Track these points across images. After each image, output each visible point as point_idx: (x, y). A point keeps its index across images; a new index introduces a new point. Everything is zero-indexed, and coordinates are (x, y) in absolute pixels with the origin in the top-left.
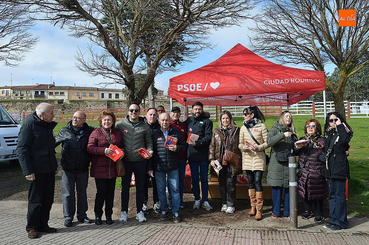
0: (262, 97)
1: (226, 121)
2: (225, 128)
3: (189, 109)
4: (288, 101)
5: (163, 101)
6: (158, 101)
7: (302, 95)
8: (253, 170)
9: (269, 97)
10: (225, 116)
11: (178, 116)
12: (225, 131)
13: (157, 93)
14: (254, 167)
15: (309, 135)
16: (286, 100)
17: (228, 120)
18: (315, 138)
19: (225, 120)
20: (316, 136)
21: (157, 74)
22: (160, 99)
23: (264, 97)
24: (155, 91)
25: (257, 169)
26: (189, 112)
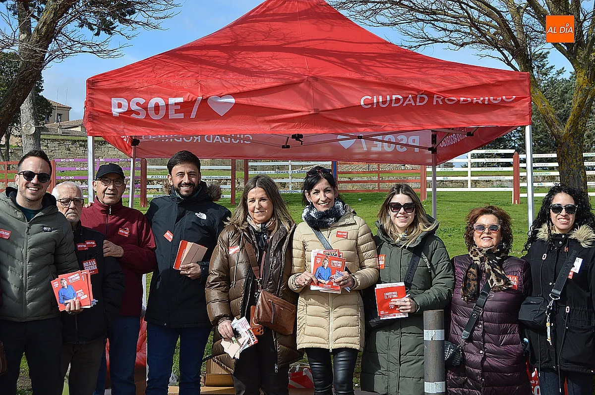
0: (360, 137)
1: (260, 207)
2: (257, 227)
3: (148, 167)
4: (433, 150)
5: (69, 138)
6: (51, 137)
7: (472, 135)
8: (331, 346)
9: (380, 138)
10: (256, 193)
11: (117, 193)
12: (258, 234)
13: (49, 114)
14: (334, 338)
15: (481, 251)
16: (429, 149)
17: (264, 204)
18: (496, 260)
19: (256, 204)
20: (498, 254)
21: (49, 61)
22: (60, 131)
23: (367, 138)
24: (43, 109)
25: (343, 345)
26: (149, 177)
